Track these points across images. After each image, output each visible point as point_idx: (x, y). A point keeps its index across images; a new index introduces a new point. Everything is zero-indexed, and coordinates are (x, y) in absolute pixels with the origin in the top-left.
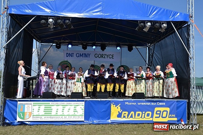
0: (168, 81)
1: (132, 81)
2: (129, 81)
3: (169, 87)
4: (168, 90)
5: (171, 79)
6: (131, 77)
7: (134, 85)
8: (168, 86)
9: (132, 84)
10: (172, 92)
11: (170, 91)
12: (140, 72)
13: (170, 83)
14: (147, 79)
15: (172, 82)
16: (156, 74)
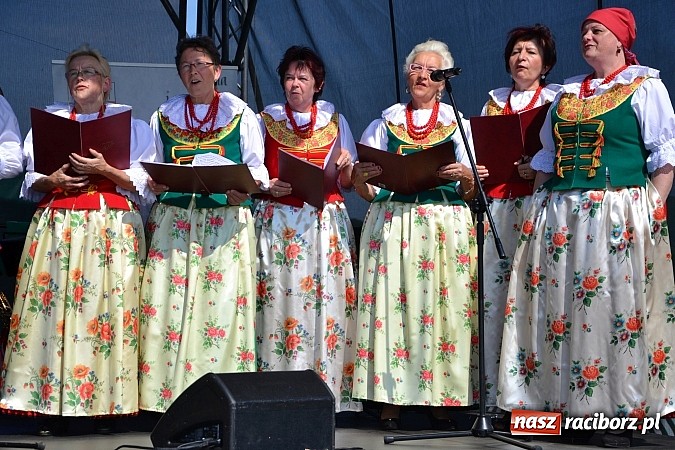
0: (573, 220)
1: (100, 217)
2: (63, 221)
3: (584, 289)
4: (558, 332)
5: (616, 201)
6: (98, 161)
7: (124, 266)
8: (574, 278)
9: (107, 260)
10: (612, 358)
11: (592, 347)
12: (201, 111)
13: (603, 252)
14: (295, 200)
15: (625, 242)
16: (404, 137)
